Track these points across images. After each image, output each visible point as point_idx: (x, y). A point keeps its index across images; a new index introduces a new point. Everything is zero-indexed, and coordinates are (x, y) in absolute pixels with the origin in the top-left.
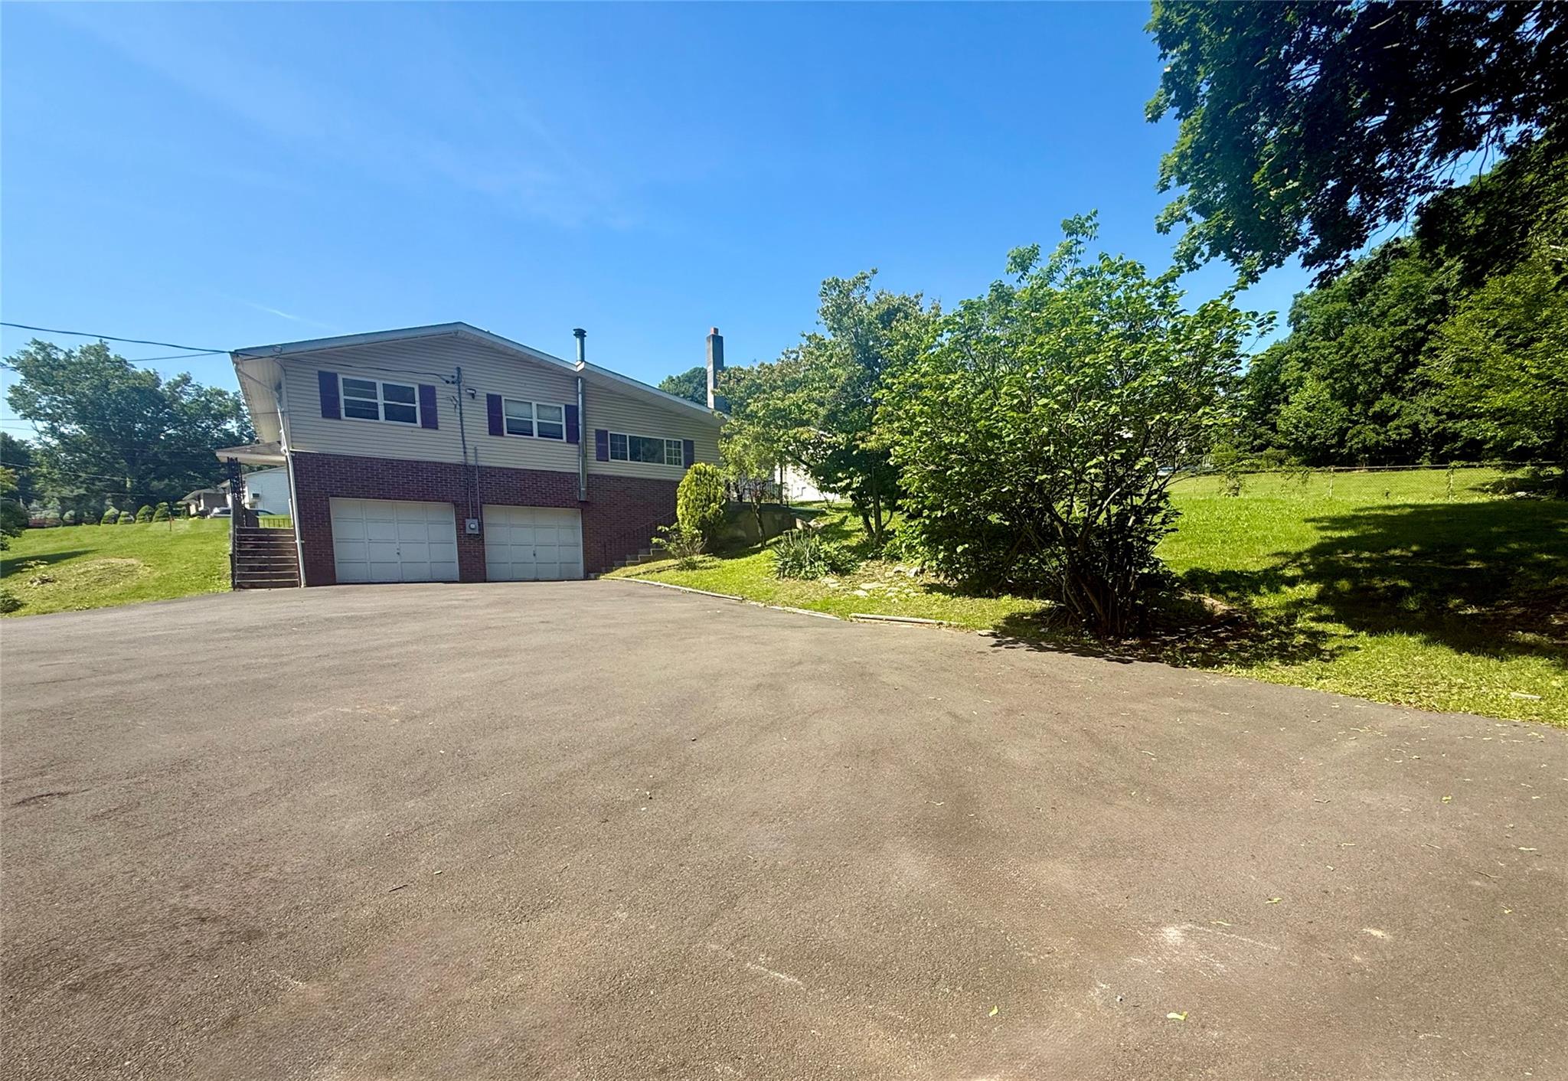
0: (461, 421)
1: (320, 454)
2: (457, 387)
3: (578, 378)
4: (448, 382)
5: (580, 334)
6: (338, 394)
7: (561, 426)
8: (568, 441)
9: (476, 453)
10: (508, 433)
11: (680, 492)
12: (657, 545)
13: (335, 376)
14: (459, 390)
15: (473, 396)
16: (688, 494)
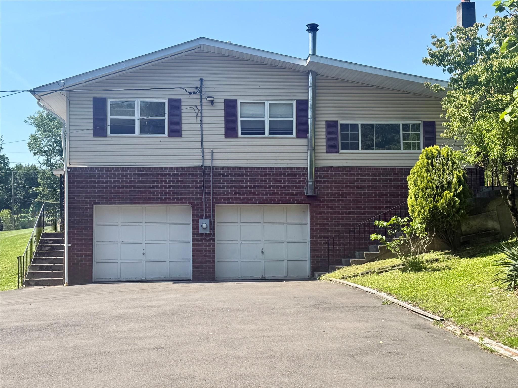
0: (202, 127)
1: (88, 168)
2: (199, 97)
3: (309, 72)
4: (190, 93)
5: (313, 28)
6: (105, 115)
7: (292, 121)
8: (298, 136)
9: (212, 156)
10: (242, 134)
11: (410, 179)
12: (376, 242)
13: (104, 100)
14: (201, 99)
15: (212, 102)
16: (418, 182)
